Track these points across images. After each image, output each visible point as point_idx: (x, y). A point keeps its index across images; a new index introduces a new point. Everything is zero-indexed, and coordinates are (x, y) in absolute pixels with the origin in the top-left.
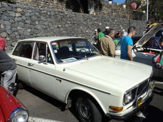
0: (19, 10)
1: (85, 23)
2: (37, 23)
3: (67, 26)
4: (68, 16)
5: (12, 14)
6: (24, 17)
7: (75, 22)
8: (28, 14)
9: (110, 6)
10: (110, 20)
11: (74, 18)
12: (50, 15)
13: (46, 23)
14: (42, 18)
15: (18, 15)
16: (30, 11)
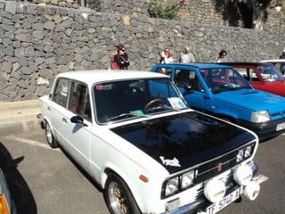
0: (202, 29)
1: (260, 42)
2: (216, 43)
3: (242, 46)
4: (243, 34)
5: (197, 34)
6: (205, 37)
7: (250, 42)
8: (208, 34)
9: (278, 14)
11: (250, 37)
12: (227, 34)
13: (223, 43)
14: (220, 37)
15: (201, 34)
16: (210, 30)
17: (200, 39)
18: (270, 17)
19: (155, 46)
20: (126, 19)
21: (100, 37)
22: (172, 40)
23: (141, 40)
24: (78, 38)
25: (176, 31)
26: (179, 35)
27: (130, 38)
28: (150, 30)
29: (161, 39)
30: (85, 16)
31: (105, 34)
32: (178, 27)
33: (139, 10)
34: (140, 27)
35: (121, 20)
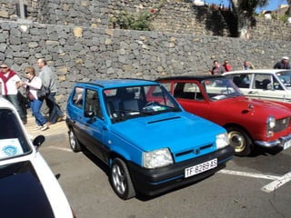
0: (173, 39)
1: (242, 51)
2: (189, 53)
4: (223, 43)
5: (166, 44)
6: (177, 48)
7: (231, 51)
8: (181, 44)
11: (230, 46)
12: (203, 44)
13: (198, 54)
14: (195, 47)
15: (171, 45)
16: (183, 39)
17: (171, 50)
18: (258, 25)
19: (115, 60)
20: (78, 31)
21: (44, 51)
22: (136, 53)
23: (96, 54)
24: (15, 54)
25: (141, 42)
26: (144, 46)
27: (83, 52)
28: (108, 41)
29: (122, 51)
30: (24, 28)
31: (50, 48)
32: (143, 38)
33: (99, 20)
34: (95, 40)
35: (70, 32)
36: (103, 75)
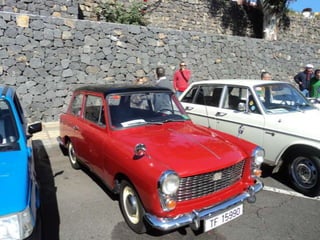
0: (162, 36)
2: (184, 55)
4: (232, 44)
5: (152, 42)
6: (166, 47)
7: (244, 54)
8: (173, 42)
9: (306, 21)
10: (308, 50)
11: (243, 48)
12: (205, 44)
13: (197, 56)
14: (193, 48)
15: (159, 43)
16: (176, 37)
17: (157, 50)
18: (293, 25)
19: (75, 59)
20: (22, 19)
22: (107, 51)
23: (48, 51)
25: (115, 38)
26: (119, 43)
27: (29, 47)
28: (67, 35)
29: (87, 48)
32: (119, 33)
33: (64, 8)
35: (12, 20)
36: (57, 79)
